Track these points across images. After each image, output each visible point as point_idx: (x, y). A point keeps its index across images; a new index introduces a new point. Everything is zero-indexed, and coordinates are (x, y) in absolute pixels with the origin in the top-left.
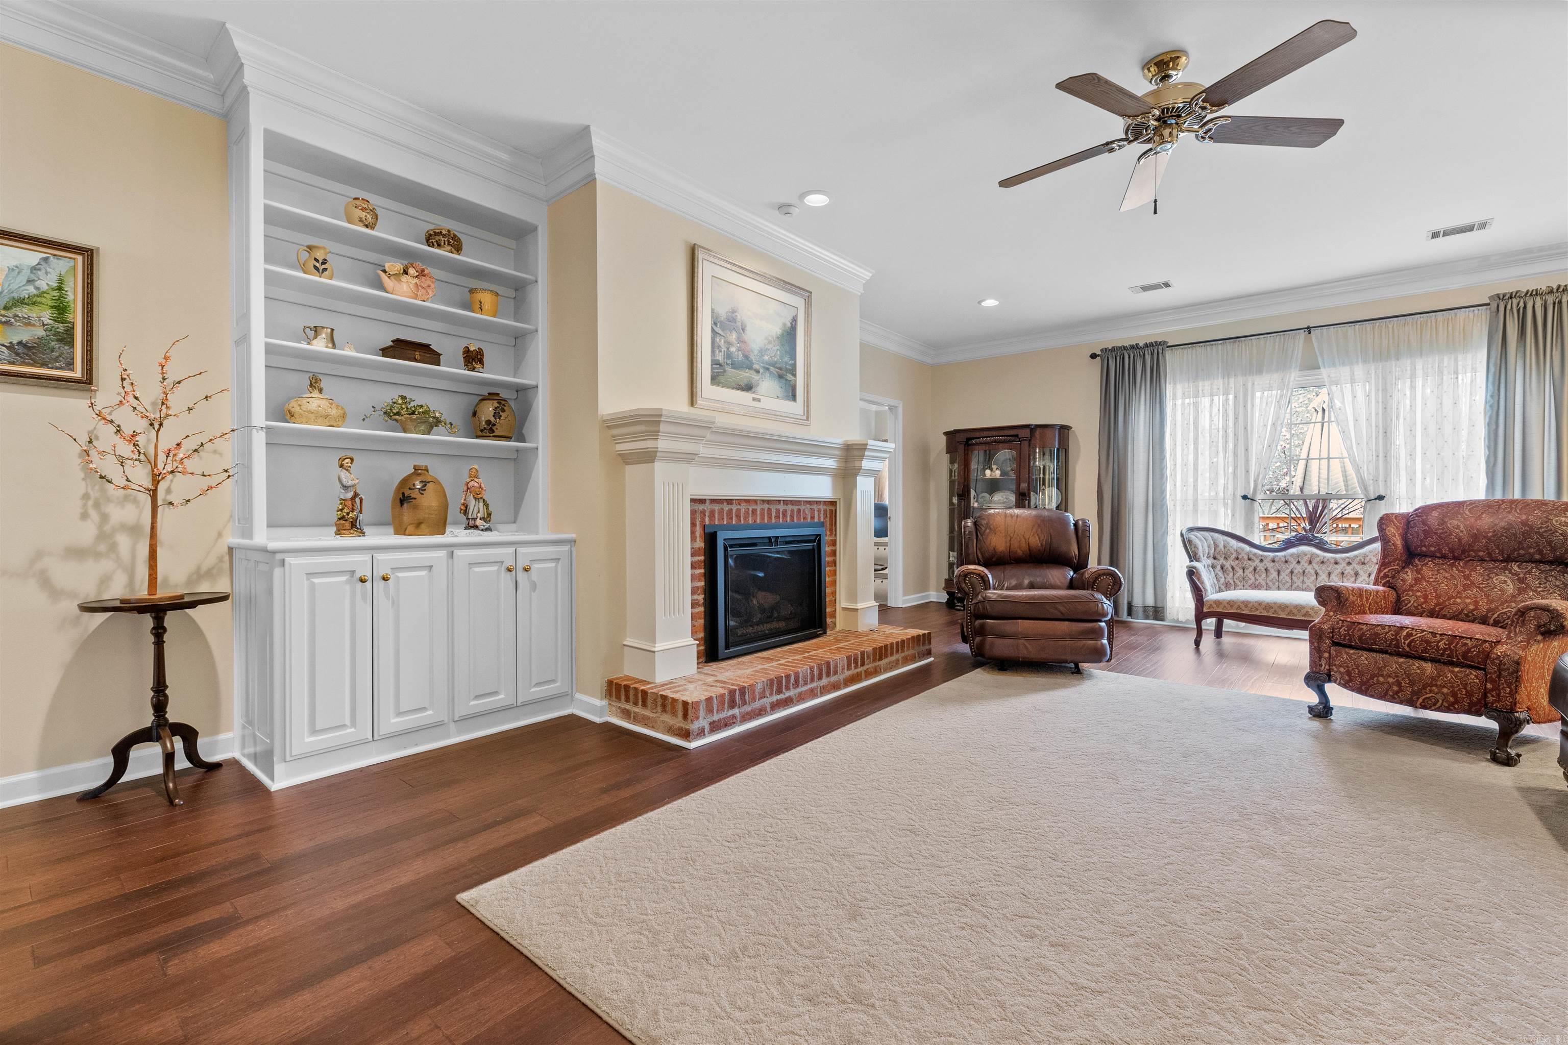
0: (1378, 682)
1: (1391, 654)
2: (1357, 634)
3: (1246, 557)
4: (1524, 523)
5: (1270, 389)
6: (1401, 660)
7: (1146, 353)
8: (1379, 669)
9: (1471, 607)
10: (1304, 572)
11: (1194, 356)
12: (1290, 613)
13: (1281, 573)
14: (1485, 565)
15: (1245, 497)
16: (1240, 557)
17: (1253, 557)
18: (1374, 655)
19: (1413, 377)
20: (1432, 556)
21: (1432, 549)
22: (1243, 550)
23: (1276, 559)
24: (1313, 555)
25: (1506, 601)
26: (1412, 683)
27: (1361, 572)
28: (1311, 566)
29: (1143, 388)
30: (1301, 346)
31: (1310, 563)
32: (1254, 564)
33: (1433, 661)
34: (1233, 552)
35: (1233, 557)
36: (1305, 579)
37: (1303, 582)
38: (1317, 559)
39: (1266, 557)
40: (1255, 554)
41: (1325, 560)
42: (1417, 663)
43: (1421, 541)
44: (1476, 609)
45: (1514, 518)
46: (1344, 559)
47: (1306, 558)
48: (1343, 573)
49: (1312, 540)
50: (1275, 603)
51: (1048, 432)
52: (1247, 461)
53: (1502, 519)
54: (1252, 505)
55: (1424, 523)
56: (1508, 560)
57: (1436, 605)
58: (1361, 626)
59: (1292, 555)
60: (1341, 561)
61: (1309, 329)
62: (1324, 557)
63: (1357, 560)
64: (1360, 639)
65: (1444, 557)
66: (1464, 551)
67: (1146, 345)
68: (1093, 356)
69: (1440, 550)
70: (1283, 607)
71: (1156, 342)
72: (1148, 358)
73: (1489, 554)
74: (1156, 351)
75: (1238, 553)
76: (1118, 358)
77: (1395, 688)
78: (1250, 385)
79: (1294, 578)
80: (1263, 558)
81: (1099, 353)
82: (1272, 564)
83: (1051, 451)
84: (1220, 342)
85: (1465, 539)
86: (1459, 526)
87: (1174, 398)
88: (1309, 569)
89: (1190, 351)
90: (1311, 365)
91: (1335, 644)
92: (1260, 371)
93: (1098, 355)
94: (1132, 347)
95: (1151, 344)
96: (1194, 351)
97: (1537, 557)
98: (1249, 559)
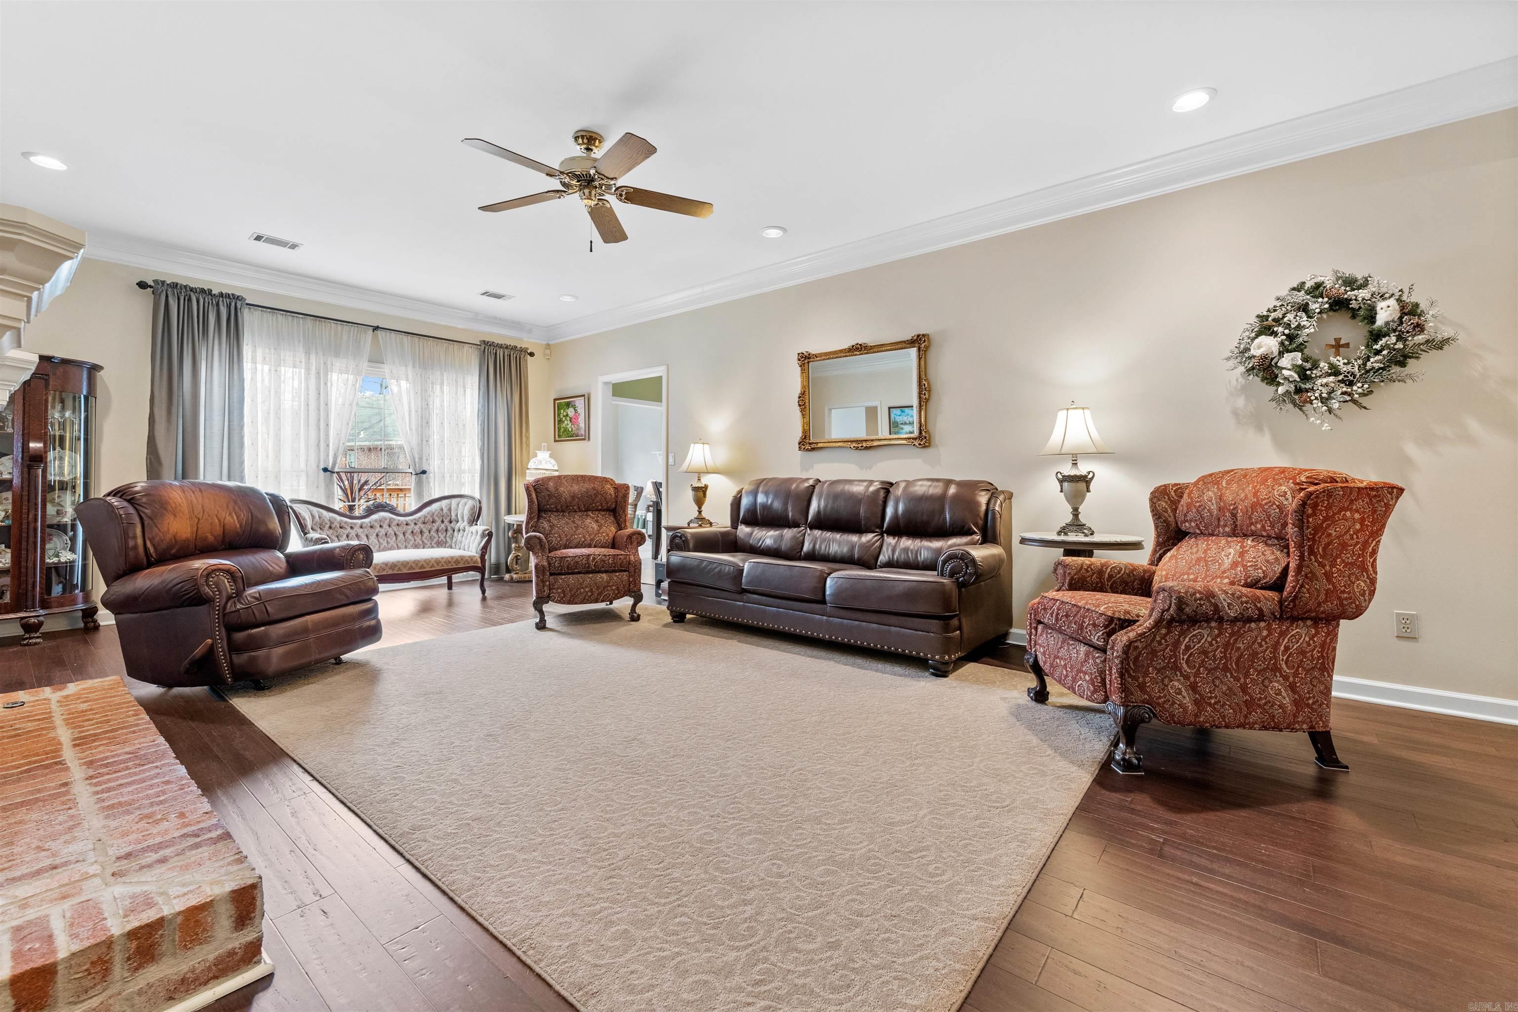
0: (581, 593)
1: (584, 573)
2: (566, 564)
3: (338, 526)
4: (594, 489)
5: (347, 372)
6: (591, 575)
7: (221, 303)
8: (581, 584)
9: (583, 539)
10: (386, 534)
11: (275, 323)
12: (411, 568)
13: (370, 537)
14: (578, 514)
15: (325, 470)
16: (333, 526)
17: (344, 525)
18: (576, 576)
19: (442, 384)
20: (551, 511)
21: (552, 506)
22: (335, 519)
23: (364, 526)
24: (391, 519)
25: (597, 534)
26: (598, 588)
27: (424, 530)
28: (391, 529)
29: (216, 342)
30: (370, 339)
31: (389, 526)
32: (347, 532)
33: (606, 572)
34: (327, 522)
35: (327, 526)
36: (389, 539)
37: (388, 543)
38: (395, 523)
39: (355, 524)
40: (346, 523)
41: (400, 523)
42: (599, 575)
43: (547, 501)
44: (585, 540)
45: (587, 486)
46: (412, 521)
47: (387, 522)
48: (412, 532)
49: (385, 507)
50: (399, 562)
51: (73, 370)
52: (327, 435)
53: (582, 487)
54: (332, 477)
55: (547, 489)
56: (587, 510)
57: (567, 540)
58: (567, 559)
59: (376, 521)
60: (410, 522)
61: (376, 328)
62: (399, 520)
63: (421, 520)
64: (568, 568)
65: (557, 511)
66: (567, 507)
67: (221, 295)
68: (142, 285)
69: (556, 507)
70: (405, 564)
71: (233, 295)
72: (224, 311)
73: (579, 508)
74: (233, 304)
75: (331, 523)
76: (182, 298)
77: (590, 594)
78: (329, 363)
79: (381, 540)
80: (353, 525)
81: (153, 284)
82: (361, 530)
83: (74, 398)
84: (300, 316)
85: (569, 499)
86: (566, 490)
87: (254, 361)
88: (390, 531)
89: (270, 316)
90: (376, 360)
91: (551, 574)
92: (337, 354)
93: (151, 287)
94: (203, 291)
95: (228, 296)
96: (275, 317)
97: (600, 507)
98: (341, 528)
